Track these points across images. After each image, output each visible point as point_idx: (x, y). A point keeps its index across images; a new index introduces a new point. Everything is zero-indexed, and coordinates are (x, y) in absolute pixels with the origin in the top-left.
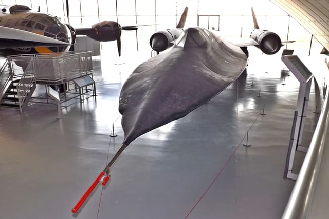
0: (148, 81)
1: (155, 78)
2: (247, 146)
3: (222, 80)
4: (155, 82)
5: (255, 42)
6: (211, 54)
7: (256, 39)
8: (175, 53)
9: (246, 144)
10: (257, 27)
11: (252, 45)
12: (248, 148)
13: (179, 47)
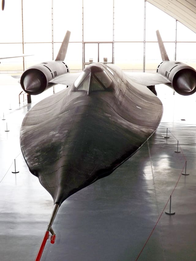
0: (57, 135)
1: (66, 131)
2: (170, 214)
3: (142, 131)
4: (68, 135)
5: (165, 78)
6: (120, 98)
7: (166, 75)
8: (78, 99)
9: (169, 213)
10: (166, 58)
11: (162, 83)
12: (172, 216)
13: (82, 91)
